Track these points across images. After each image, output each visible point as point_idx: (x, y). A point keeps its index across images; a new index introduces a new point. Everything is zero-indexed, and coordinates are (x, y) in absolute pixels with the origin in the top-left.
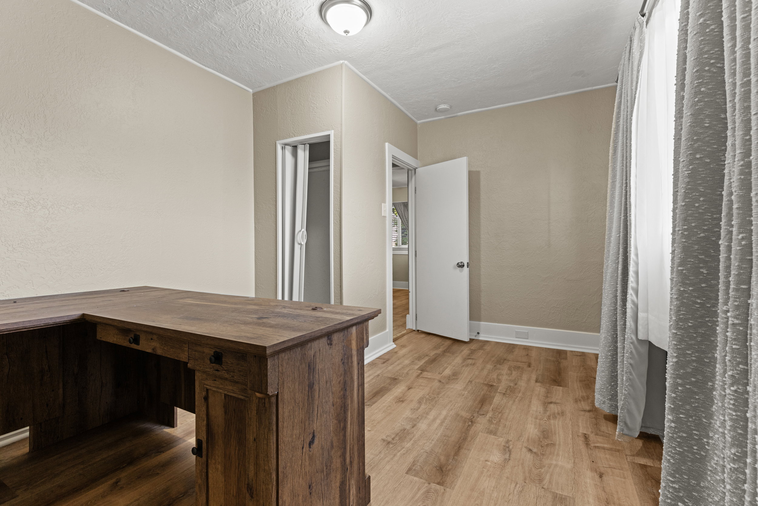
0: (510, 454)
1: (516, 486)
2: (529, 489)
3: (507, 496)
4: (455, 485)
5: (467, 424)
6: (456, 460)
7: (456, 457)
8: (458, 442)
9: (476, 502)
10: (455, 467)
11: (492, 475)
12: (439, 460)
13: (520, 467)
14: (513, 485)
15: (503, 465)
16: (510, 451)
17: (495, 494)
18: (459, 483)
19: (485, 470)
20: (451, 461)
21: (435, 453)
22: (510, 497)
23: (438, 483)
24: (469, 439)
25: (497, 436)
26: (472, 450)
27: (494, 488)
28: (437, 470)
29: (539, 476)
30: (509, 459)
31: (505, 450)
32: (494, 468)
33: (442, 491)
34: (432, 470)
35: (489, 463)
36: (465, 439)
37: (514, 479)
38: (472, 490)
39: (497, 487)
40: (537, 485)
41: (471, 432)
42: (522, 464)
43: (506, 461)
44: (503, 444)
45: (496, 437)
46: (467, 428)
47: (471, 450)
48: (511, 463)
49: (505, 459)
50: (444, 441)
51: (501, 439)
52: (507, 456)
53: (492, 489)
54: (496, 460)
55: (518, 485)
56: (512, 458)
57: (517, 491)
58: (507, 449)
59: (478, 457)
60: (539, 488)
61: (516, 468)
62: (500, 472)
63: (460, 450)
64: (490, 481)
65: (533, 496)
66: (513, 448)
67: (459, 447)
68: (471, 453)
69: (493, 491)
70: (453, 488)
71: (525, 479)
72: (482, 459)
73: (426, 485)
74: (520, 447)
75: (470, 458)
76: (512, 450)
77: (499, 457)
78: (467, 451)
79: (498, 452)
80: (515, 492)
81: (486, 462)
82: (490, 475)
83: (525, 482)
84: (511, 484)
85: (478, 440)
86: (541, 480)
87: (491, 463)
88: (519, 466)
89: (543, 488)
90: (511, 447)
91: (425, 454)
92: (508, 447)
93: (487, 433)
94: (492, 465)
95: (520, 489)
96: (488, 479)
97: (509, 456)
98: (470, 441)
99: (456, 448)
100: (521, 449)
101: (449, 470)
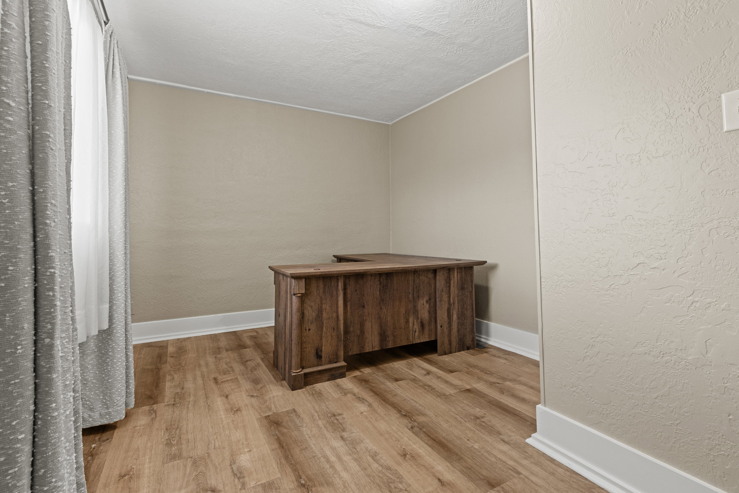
0: (233, 471)
1: (215, 446)
2: (203, 450)
3: (218, 436)
4: (257, 421)
5: (303, 477)
6: (273, 435)
7: (276, 437)
8: (289, 451)
9: (236, 422)
10: (268, 430)
11: (238, 443)
12: (285, 428)
13: (217, 464)
14: (217, 445)
15: (233, 456)
16: (235, 475)
17: (227, 432)
18: (257, 425)
19: (245, 443)
20: (277, 432)
21: (294, 430)
22: (215, 437)
23: (269, 416)
24: (283, 461)
25: (259, 485)
26: (269, 451)
27: (231, 436)
28: (279, 422)
29: (197, 466)
30: (231, 465)
31: (241, 473)
32: (240, 449)
33: (262, 414)
34: (282, 419)
35: (246, 450)
36: (286, 458)
37: (218, 450)
38: (244, 426)
39: (229, 437)
40: (196, 457)
41: (289, 470)
42: (216, 468)
43: (233, 462)
44: (247, 479)
45: (260, 483)
46: (299, 473)
47: (271, 451)
48: (227, 463)
49: (234, 463)
50: (301, 443)
51: (253, 484)
52: (235, 467)
53: (231, 434)
54: (242, 457)
55: (213, 447)
56: (229, 468)
57: (212, 443)
58: (239, 475)
59: (259, 449)
60: (195, 455)
61: (220, 461)
62: (232, 449)
63: (280, 445)
64: (236, 438)
65: (198, 447)
66: (234, 481)
67: (283, 447)
68: (268, 449)
69: (230, 433)
70: (257, 419)
71: (209, 456)
72: (255, 450)
73: (275, 411)
74: (226, 488)
75: (265, 444)
76: (233, 478)
77: (242, 462)
78: (273, 448)
79: (245, 466)
80: (213, 442)
81: (249, 450)
82: (239, 442)
83: (208, 453)
84: (219, 445)
85: (275, 465)
86: (195, 463)
87: (245, 451)
88: (219, 464)
89: (191, 457)
90: (237, 480)
91: (300, 425)
92: (239, 478)
93: (273, 483)
94: (243, 450)
95: (210, 446)
96: (238, 438)
97: (232, 468)
98: (280, 459)
99: (284, 444)
100: (224, 485)
101: (271, 426)
